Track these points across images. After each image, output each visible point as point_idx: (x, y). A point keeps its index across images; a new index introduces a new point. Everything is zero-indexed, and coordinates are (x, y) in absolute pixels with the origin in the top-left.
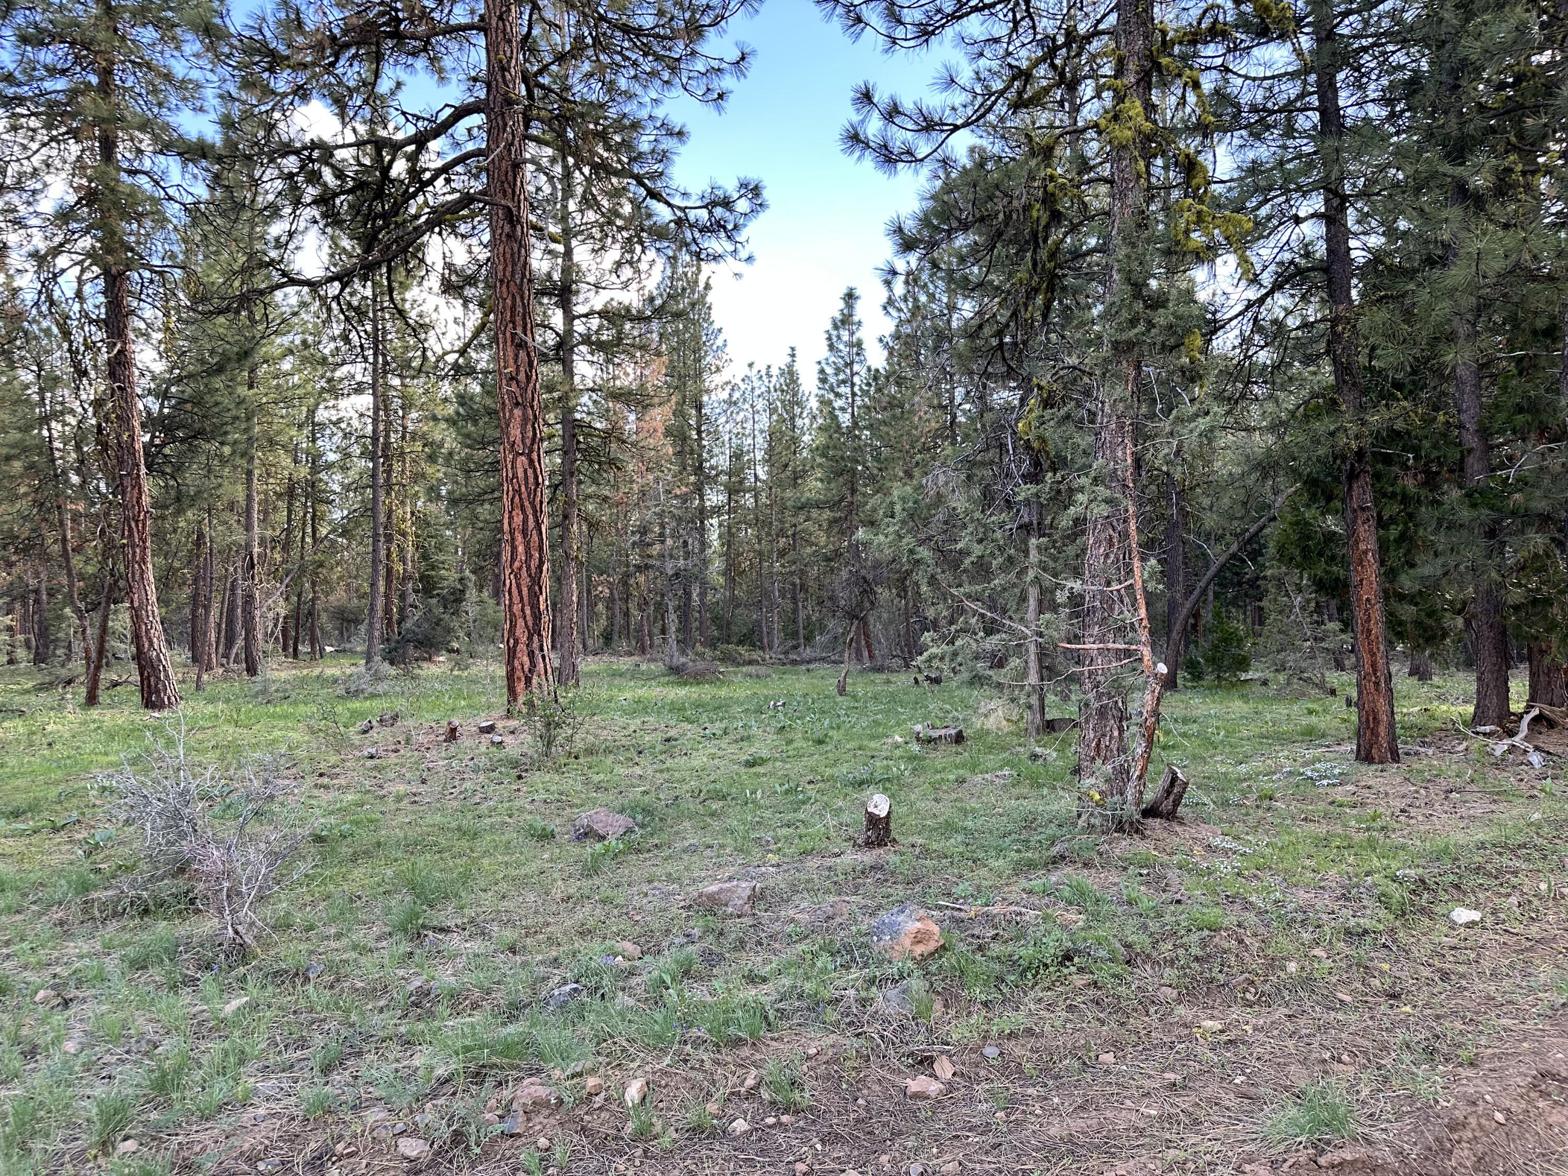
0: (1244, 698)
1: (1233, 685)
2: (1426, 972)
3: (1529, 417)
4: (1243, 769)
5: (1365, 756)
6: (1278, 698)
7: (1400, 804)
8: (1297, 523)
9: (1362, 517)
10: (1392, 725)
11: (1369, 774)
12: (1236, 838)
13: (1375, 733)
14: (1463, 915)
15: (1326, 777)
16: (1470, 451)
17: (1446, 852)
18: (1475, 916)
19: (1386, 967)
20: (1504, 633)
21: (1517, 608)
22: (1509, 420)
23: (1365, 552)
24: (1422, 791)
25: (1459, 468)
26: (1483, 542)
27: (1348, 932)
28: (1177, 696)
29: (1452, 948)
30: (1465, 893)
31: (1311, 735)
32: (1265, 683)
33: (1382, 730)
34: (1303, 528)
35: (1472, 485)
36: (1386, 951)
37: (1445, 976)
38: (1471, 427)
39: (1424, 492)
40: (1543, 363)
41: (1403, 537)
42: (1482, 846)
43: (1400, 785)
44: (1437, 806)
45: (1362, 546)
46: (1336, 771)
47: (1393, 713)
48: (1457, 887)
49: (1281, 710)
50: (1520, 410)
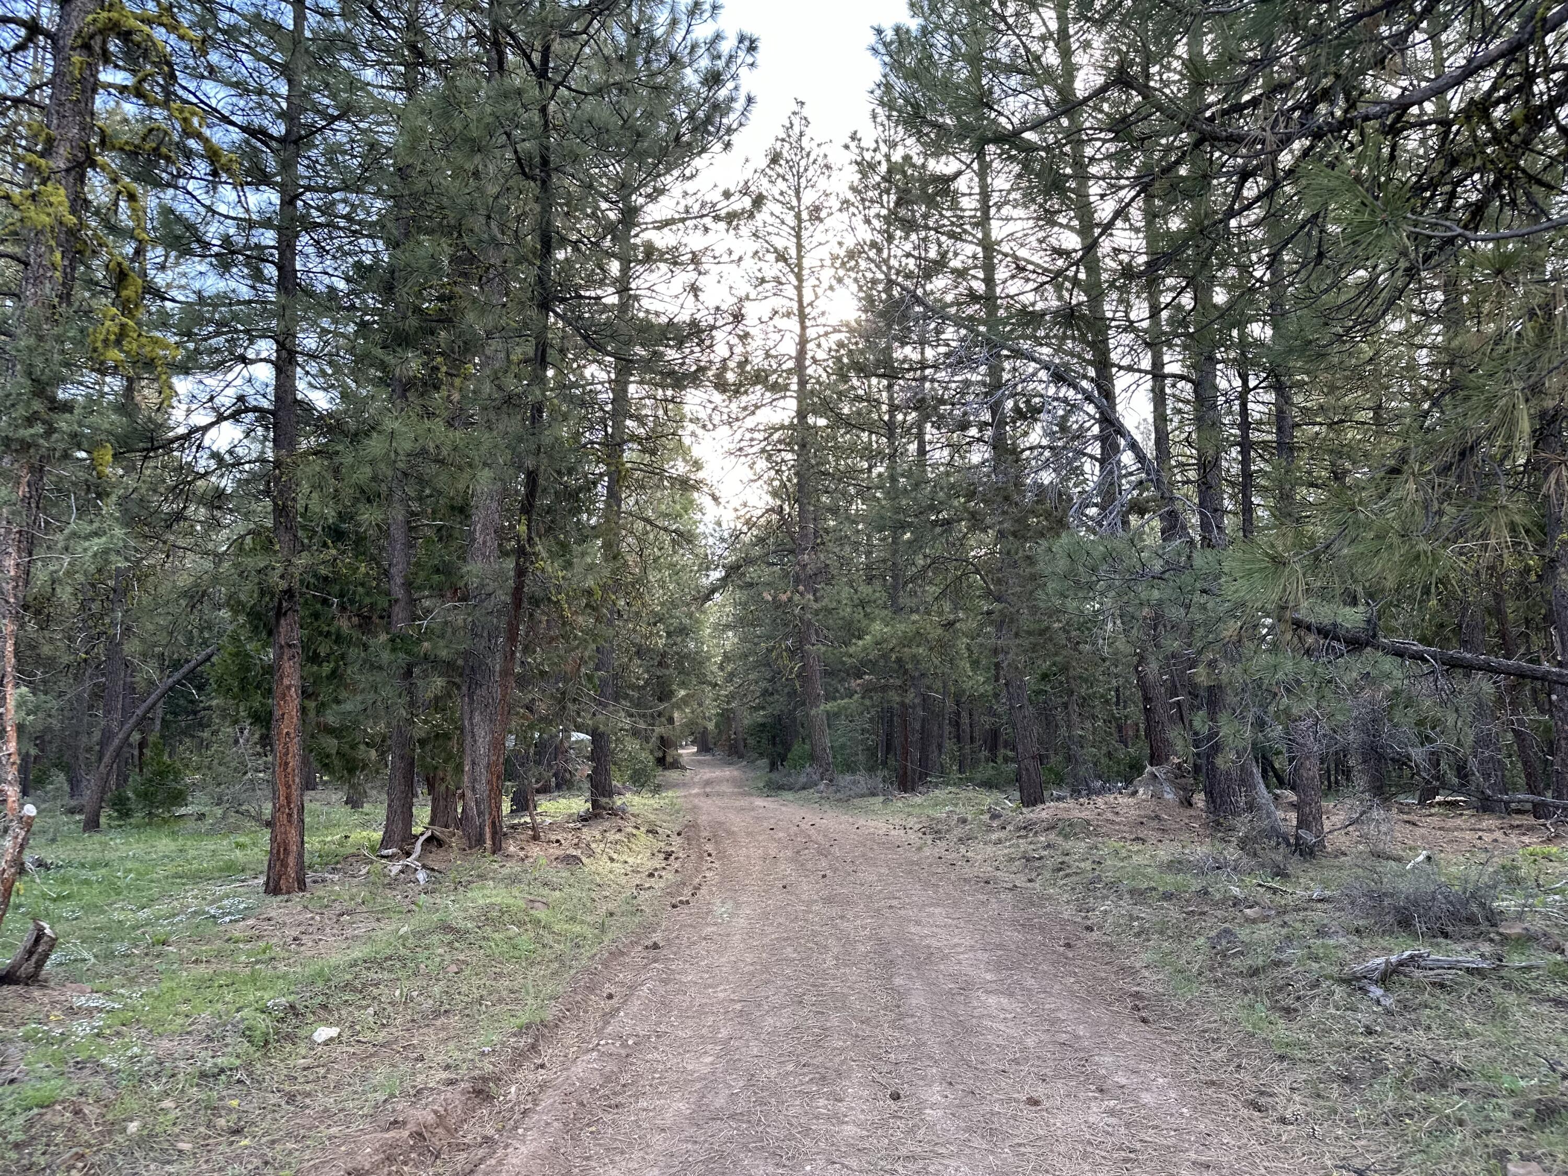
0: (174, 834)
1: (165, 821)
2: (273, 1099)
3: (443, 578)
4: (143, 915)
5: (273, 888)
6: (211, 832)
7: (295, 933)
8: (237, 654)
9: (288, 653)
10: (301, 855)
11: (275, 907)
12: (109, 993)
13: (284, 865)
14: (323, 1033)
15: (229, 913)
16: (396, 601)
17: (320, 974)
18: (333, 1032)
19: (235, 1103)
20: (412, 764)
21: (422, 742)
22: (427, 579)
23: (289, 687)
24: (318, 918)
25: (386, 616)
26: (397, 682)
27: (203, 1075)
28: (97, 837)
29: (305, 1069)
30: (330, 1012)
31: (230, 871)
32: (201, 817)
33: (291, 861)
34: (243, 660)
35: (396, 631)
36: (239, 1087)
37: (291, 1098)
38: (399, 581)
39: (356, 634)
40: (456, 534)
41: (334, 674)
42: (354, 964)
43: (299, 913)
44: (328, 930)
45: (286, 682)
46: (242, 906)
47: (303, 842)
48: (324, 1007)
49: (210, 845)
50: (438, 571)
